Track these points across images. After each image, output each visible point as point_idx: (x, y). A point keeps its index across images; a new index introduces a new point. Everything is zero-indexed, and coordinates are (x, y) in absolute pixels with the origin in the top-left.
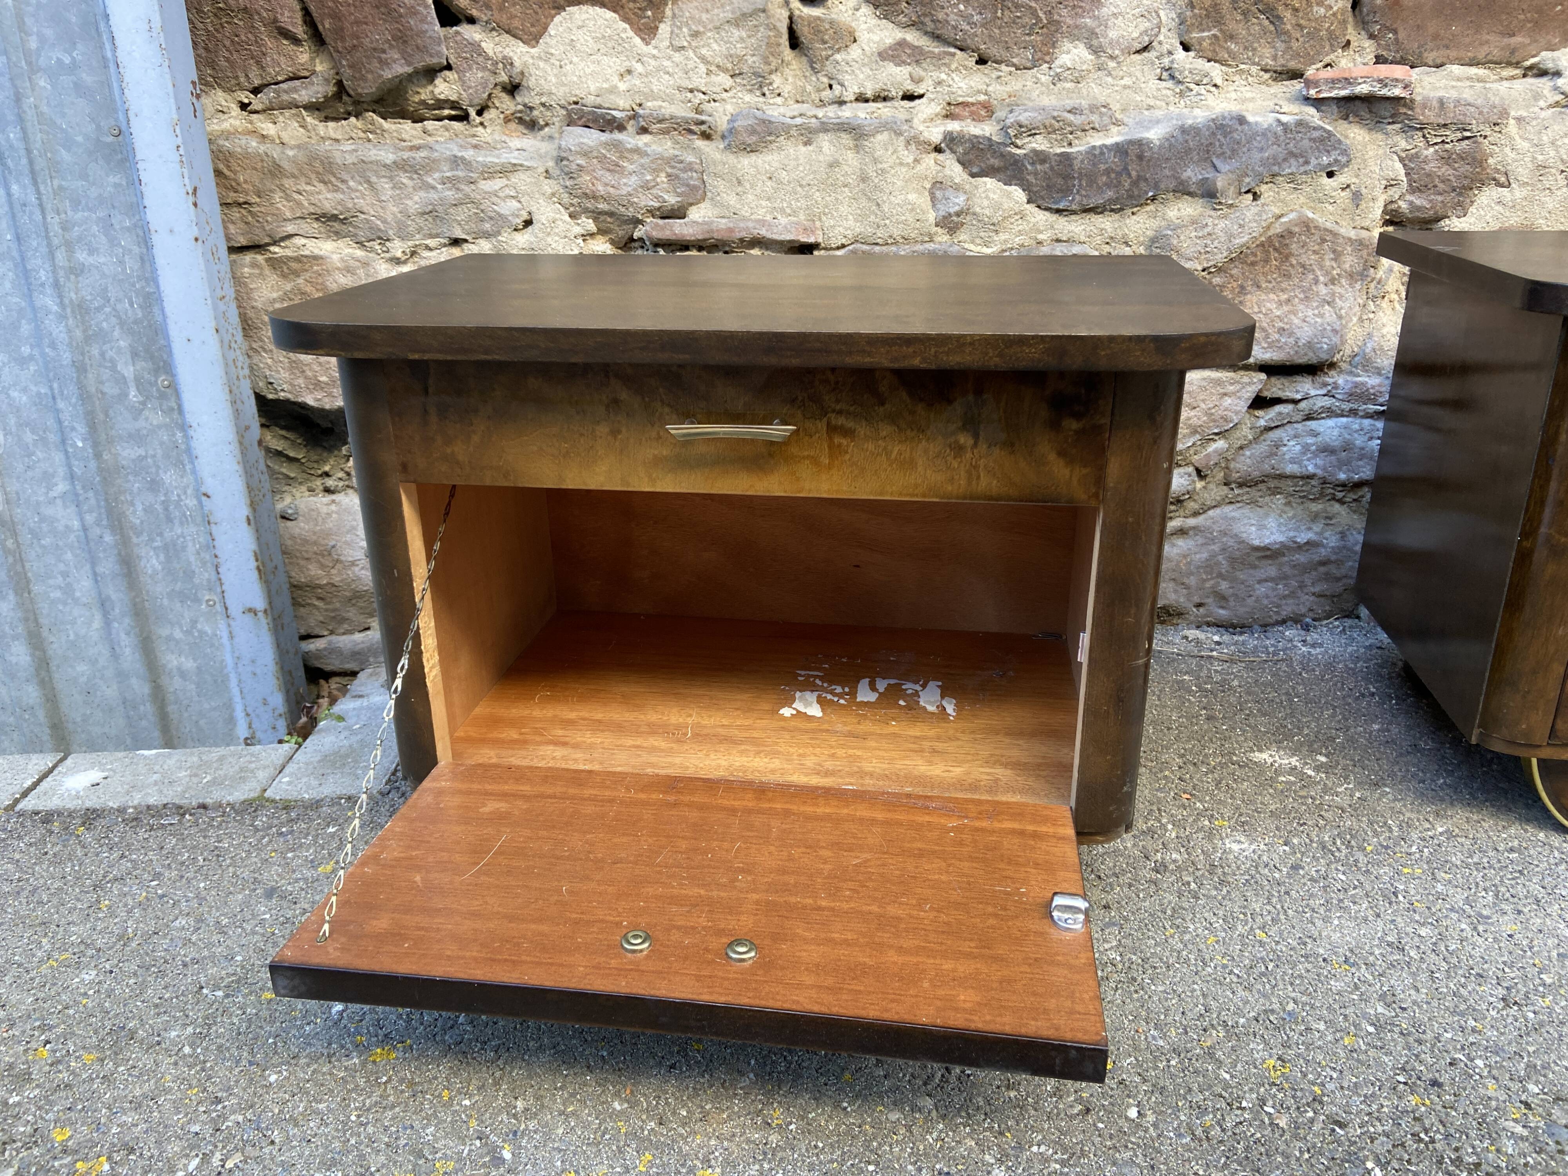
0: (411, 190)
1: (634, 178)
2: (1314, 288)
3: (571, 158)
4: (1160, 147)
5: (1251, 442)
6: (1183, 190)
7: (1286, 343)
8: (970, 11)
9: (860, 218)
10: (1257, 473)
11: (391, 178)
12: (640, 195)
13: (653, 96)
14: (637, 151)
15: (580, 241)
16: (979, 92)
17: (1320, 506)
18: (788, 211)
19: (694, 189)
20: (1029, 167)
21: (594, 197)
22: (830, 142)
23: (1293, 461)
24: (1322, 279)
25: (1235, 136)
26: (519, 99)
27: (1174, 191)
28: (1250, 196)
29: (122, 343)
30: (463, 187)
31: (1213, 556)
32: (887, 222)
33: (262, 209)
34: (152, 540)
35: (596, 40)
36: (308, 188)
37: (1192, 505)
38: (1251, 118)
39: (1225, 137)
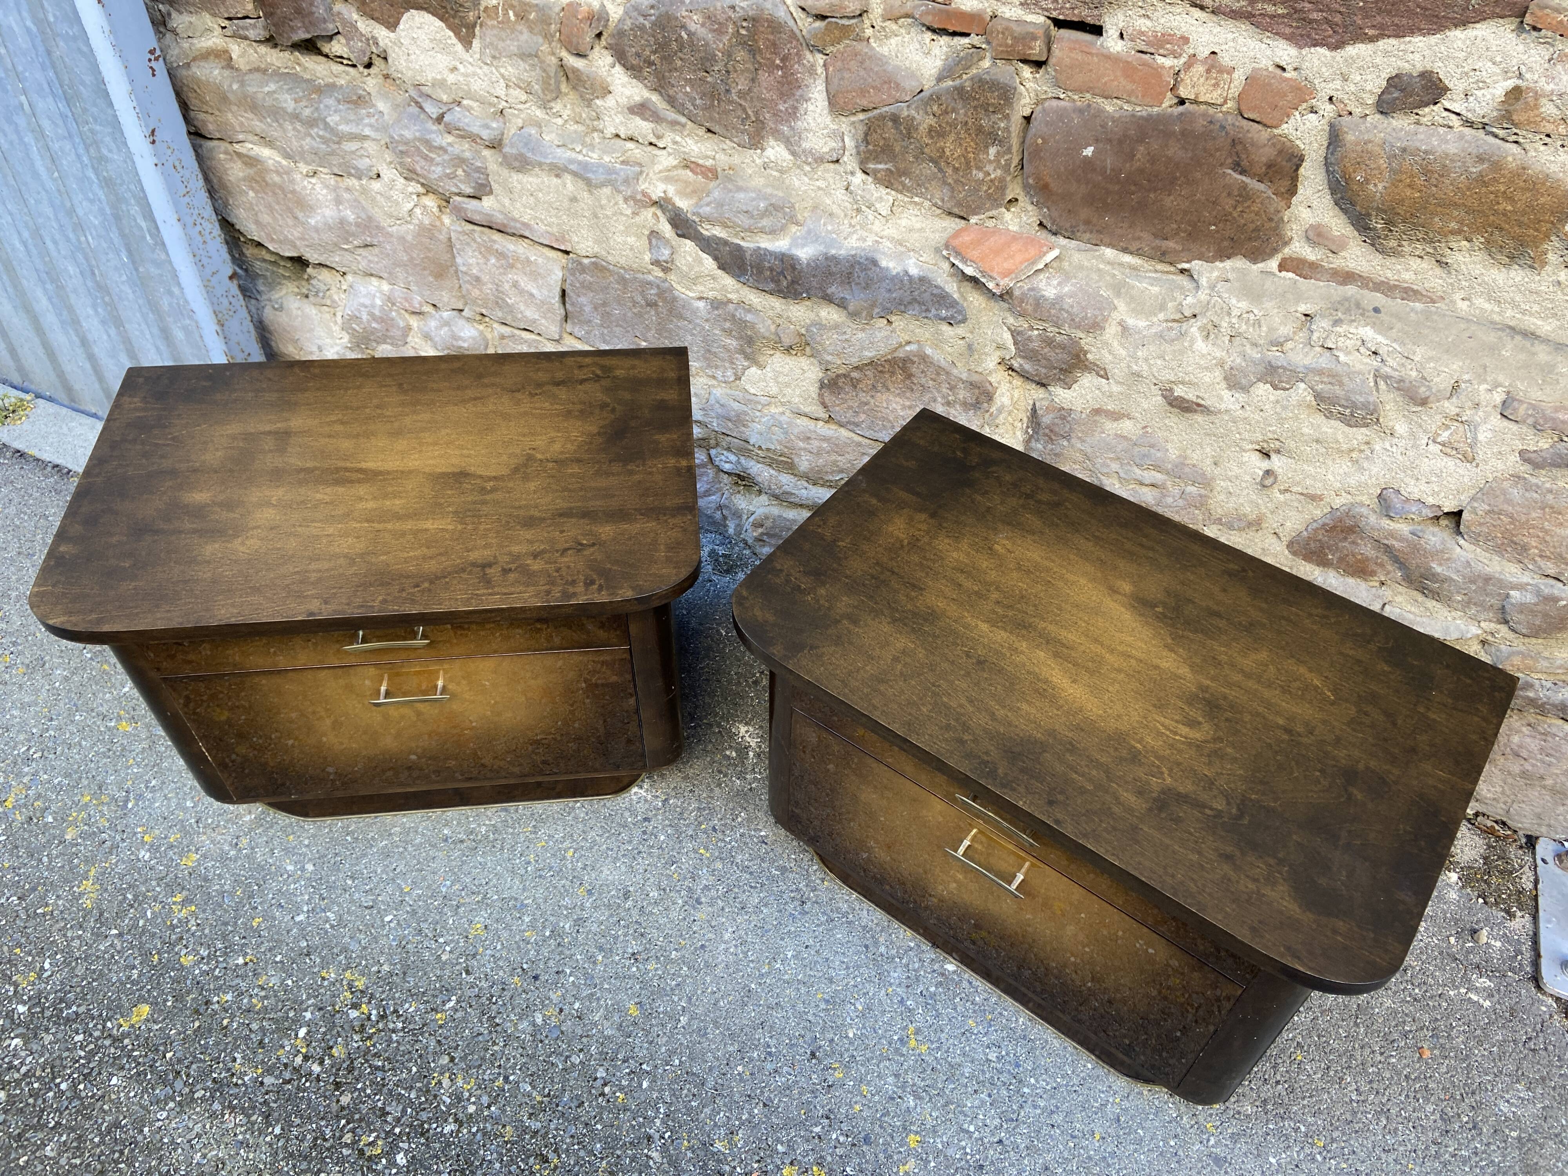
1: (440, 168)
3: (395, 144)
4: (808, 264)
6: (828, 299)
8: (694, 95)
9: (597, 242)
14: (441, 149)
15: (415, 197)
16: (708, 157)
18: (546, 222)
19: (482, 185)
20: (715, 245)
21: (416, 174)
24: (939, 399)
25: (870, 273)
26: (388, 67)
27: (822, 298)
28: (884, 321)
33: (224, 120)
35: (431, 41)
38: (882, 264)
39: (863, 271)
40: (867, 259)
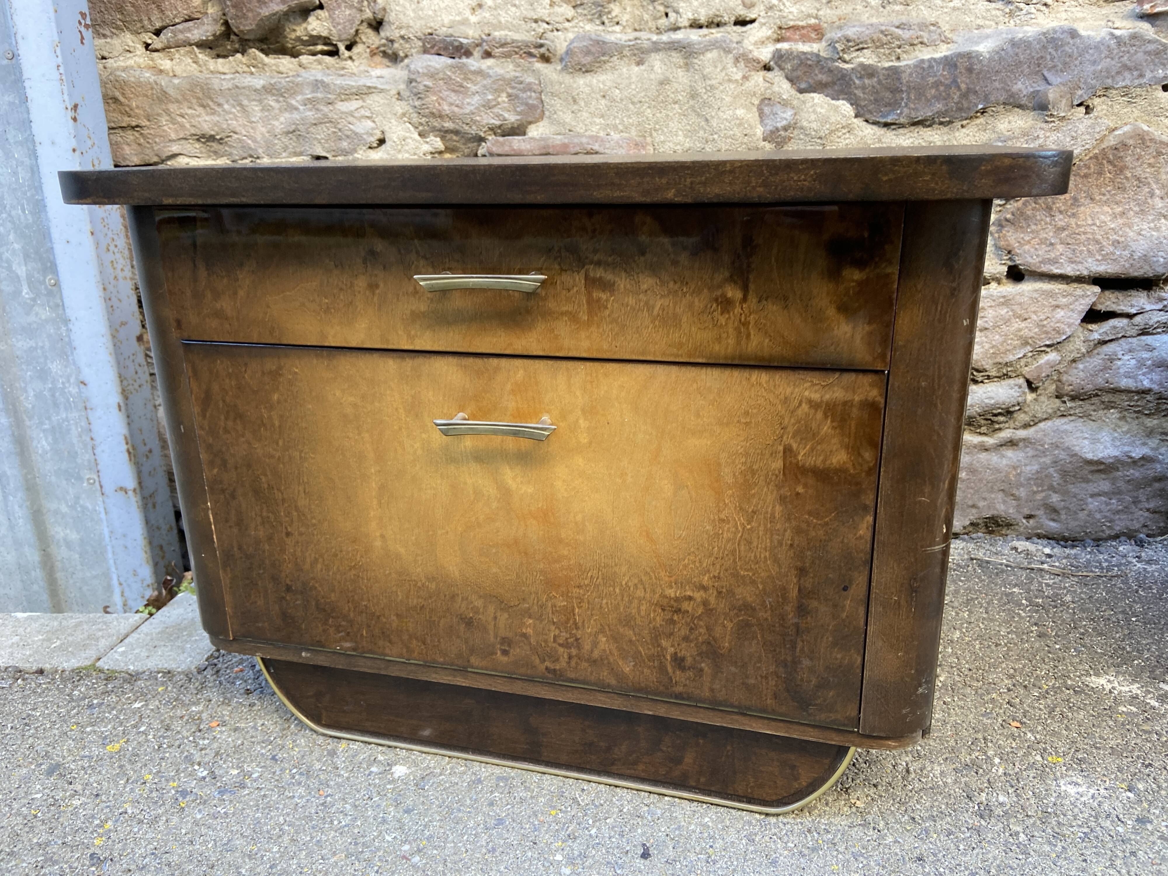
0: (277, 111)
1: (477, 98)
2: (1149, 201)
3: (419, 80)
4: (990, 59)
5: (1084, 355)
6: (1014, 103)
7: (1120, 256)
9: (690, 133)
10: (1090, 386)
11: (260, 101)
12: (482, 114)
13: (500, 26)
14: (479, 72)
16: (809, 16)
17: (1155, 422)
18: (621, 127)
19: (532, 108)
20: (857, 82)
21: (441, 116)
22: (662, 61)
23: (1127, 376)
24: (1157, 192)
25: (1067, 48)
26: (382, 34)
27: (1004, 103)
28: (1082, 109)
29: (16, 246)
30: (322, 107)
31: (1044, 468)
32: (716, 136)
33: (152, 132)
34: (42, 423)
36: (190, 111)
37: (1022, 417)
38: (1083, 33)
39: (1056, 50)
40: (1063, 32)
